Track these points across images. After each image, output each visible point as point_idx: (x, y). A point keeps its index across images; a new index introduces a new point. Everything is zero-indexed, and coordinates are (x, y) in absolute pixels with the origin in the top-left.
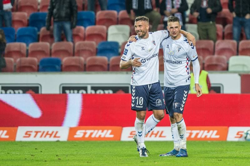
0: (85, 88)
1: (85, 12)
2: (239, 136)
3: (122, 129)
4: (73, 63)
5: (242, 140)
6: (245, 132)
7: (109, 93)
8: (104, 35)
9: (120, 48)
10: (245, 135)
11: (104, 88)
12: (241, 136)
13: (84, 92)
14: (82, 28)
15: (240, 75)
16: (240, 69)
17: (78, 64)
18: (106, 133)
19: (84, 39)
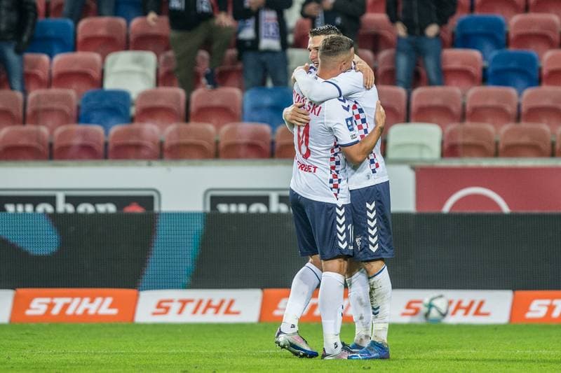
0: (52, 200)
1: (52, 20)
2: (412, 311)
3: (138, 296)
4: (23, 142)
5: (418, 320)
6: (427, 301)
7: (107, 210)
8: (96, 75)
9: (133, 104)
10: (424, 310)
11: (94, 200)
12: (417, 311)
13: (49, 209)
14: (45, 58)
15: (413, 168)
16: (414, 155)
17: (34, 144)
18: (101, 304)
19: (49, 83)
